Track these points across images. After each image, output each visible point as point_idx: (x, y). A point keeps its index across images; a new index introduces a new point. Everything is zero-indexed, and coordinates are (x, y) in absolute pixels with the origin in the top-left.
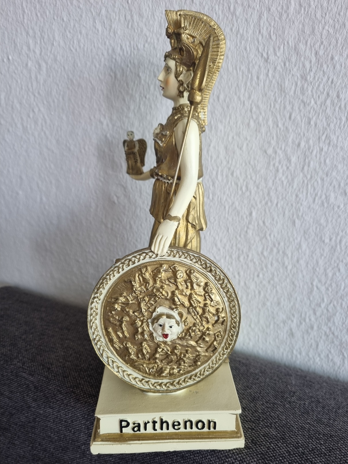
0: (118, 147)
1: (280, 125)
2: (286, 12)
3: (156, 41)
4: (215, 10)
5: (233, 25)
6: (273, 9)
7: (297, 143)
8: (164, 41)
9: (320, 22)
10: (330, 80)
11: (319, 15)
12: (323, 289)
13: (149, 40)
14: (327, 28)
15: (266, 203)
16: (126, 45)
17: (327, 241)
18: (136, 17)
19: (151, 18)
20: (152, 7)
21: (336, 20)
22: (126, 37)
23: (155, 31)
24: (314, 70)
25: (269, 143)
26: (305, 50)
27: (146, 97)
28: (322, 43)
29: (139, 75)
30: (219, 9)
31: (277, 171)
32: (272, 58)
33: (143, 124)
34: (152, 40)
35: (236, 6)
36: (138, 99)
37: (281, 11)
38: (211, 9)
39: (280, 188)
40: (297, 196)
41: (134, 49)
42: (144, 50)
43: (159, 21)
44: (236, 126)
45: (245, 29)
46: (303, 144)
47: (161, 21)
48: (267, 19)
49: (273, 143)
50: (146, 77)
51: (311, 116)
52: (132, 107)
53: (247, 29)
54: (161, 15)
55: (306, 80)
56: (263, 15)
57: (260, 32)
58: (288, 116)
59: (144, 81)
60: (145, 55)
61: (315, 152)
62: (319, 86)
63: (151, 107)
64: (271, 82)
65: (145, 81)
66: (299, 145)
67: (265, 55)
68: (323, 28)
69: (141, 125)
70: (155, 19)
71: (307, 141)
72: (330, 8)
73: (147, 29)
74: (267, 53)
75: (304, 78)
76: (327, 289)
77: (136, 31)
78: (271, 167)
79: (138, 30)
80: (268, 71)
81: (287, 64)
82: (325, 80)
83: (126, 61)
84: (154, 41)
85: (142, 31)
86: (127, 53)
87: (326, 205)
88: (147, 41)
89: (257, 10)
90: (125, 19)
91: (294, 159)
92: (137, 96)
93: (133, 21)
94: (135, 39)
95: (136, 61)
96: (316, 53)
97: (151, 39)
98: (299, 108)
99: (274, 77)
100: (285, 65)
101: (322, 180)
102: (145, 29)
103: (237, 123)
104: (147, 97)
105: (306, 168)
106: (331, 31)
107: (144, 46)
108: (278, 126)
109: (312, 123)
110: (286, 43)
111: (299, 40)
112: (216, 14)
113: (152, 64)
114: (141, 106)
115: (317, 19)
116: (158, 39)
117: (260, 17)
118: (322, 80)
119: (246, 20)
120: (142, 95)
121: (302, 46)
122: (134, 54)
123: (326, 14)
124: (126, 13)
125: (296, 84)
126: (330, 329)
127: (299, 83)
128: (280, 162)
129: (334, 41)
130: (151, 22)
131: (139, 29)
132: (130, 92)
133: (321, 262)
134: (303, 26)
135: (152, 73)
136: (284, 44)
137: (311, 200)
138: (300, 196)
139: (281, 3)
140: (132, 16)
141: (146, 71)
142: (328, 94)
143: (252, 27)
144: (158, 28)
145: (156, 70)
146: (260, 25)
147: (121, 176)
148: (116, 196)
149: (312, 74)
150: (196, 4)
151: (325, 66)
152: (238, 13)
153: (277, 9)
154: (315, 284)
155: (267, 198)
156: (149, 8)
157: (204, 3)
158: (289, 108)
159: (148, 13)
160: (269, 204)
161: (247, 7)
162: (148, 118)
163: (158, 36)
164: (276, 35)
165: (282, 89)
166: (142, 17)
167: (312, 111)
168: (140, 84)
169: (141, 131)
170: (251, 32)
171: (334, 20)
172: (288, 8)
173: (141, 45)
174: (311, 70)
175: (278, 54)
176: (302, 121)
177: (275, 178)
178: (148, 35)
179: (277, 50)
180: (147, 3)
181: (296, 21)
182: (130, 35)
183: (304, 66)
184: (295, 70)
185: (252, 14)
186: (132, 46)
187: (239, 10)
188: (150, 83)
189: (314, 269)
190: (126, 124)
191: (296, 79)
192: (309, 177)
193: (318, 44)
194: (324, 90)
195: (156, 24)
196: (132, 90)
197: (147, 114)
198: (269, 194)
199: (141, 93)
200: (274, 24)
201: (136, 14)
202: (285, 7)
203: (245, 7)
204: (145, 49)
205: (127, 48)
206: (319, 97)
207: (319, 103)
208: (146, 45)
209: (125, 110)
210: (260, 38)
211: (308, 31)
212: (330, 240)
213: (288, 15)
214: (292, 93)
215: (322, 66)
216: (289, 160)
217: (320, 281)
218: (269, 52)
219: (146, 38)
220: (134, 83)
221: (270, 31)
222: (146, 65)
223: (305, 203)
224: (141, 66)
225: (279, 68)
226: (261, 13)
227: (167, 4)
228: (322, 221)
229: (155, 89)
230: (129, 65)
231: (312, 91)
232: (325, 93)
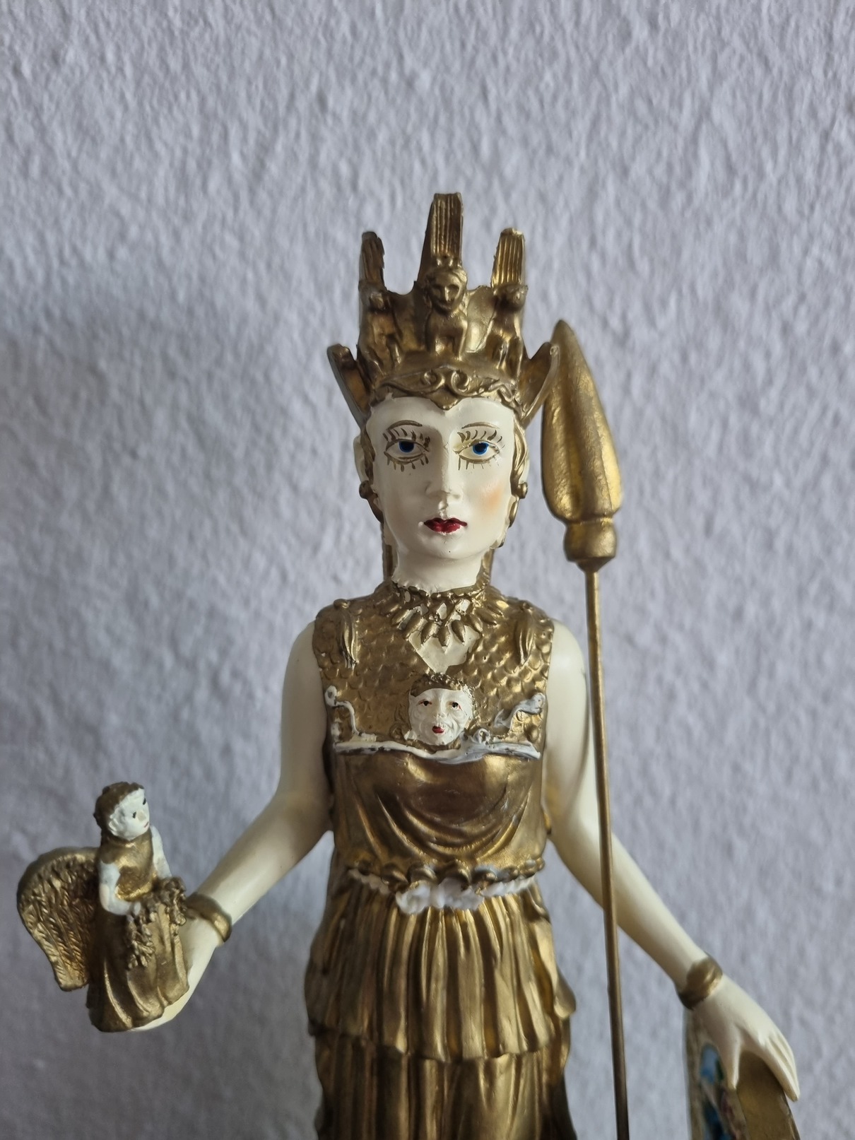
0: (14, 645)
1: (677, 552)
2: (682, 185)
3: (166, 241)
4: (420, 149)
5: (493, 210)
6: (638, 169)
7: (732, 604)
8: (203, 242)
9: (794, 231)
10: (830, 415)
11: (790, 206)
12: (818, 1021)
13: (133, 231)
14: (815, 250)
15: (638, 801)
16: (20, 245)
17: (829, 887)
18: (61, 138)
19: (138, 148)
20: (140, 104)
21: (843, 230)
22: (17, 210)
23: (160, 199)
24: (779, 381)
25: (642, 611)
26: (751, 316)
27: (134, 454)
28: (802, 298)
29: (93, 370)
30: (433, 145)
31: (671, 696)
32: (641, 334)
33: (129, 557)
34: (149, 237)
35: (501, 142)
36: (97, 462)
37: (665, 180)
38: (400, 142)
39: (681, 751)
40: (736, 768)
41: (62, 262)
42: (113, 271)
43: (177, 164)
44: (521, 558)
45: (540, 229)
46: (751, 610)
47: (184, 163)
48: (618, 203)
49: (656, 609)
50: (129, 377)
51: (773, 523)
52: (71, 492)
53: (546, 231)
54: (181, 139)
55: (755, 411)
56: (604, 186)
57: (593, 242)
58: (699, 522)
59: (121, 390)
60: (117, 291)
61: (787, 635)
62: (796, 431)
63: (160, 490)
64: (639, 413)
65: (125, 391)
66: (738, 614)
67: (615, 323)
68: (806, 252)
69: (121, 559)
70: (156, 155)
71: (765, 602)
72: (824, 191)
73: (121, 188)
74: (624, 317)
75: (748, 403)
76: (831, 1020)
77: (68, 191)
78: (651, 688)
79: (76, 190)
80: (629, 376)
81: (693, 358)
82: (814, 412)
83: (26, 310)
84: (157, 239)
85: (96, 194)
86: (30, 275)
87: (823, 785)
88: (122, 236)
89: (582, 170)
90: (10, 138)
91: (723, 658)
92: (93, 448)
93: (50, 150)
94: (66, 225)
95: (76, 314)
96: (786, 329)
97: (142, 228)
98: (736, 499)
99: (648, 396)
100: (684, 358)
101: (813, 714)
102: (111, 191)
103: (522, 546)
104: (143, 451)
105: (763, 683)
106: (830, 261)
107: (111, 255)
108: (667, 555)
109: (780, 545)
110: (685, 290)
111: (729, 283)
112: (423, 162)
113: (156, 327)
114: (115, 488)
115: (785, 219)
116: (176, 235)
117: (592, 194)
118: (805, 413)
119: (542, 197)
120: (117, 446)
121: (738, 304)
122: (64, 282)
123: (812, 207)
124: (9, 115)
125: (725, 424)
126: (839, 1124)
127: (733, 420)
128: (678, 670)
129: (837, 294)
130: (138, 164)
131: (83, 187)
132: (58, 431)
133: (812, 952)
134: (742, 237)
135: (158, 365)
136: (680, 292)
137: (778, 775)
138: (748, 767)
139: (665, 153)
140: (42, 131)
141: (127, 354)
142: (825, 460)
143: (564, 222)
144: (172, 190)
145: (173, 351)
146: (591, 221)
147: (42, 756)
148: (24, 831)
149: (774, 393)
150: (336, 117)
151: (813, 372)
152: (508, 170)
153: (650, 172)
154: (794, 1012)
155: (638, 784)
156: (126, 108)
157: (372, 117)
158: (703, 497)
159: (123, 126)
160: (648, 801)
161: (541, 152)
162: (153, 531)
163: (177, 221)
164: (651, 261)
165: (678, 439)
166: (94, 140)
167: (776, 508)
168: (103, 402)
169: (124, 583)
170: (560, 240)
171: (838, 231)
172: (689, 173)
173: (95, 248)
174: (769, 381)
175: (662, 323)
176: (745, 539)
177: (666, 718)
178: (125, 209)
179: (656, 307)
180: (112, 83)
181: (716, 219)
182: (39, 205)
183: (747, 367)
184: (719, 377)
185: (561, 178)
186: (53, 252)
187: (513, 161)
188: (149, 399)
189: (793, 974)
190: (47, 558)
191: (722, 405)
192: (771, 707)
193: (790, 301)
194: (812, 444)
195: (161, 173)
196: (67, 425)
197: (143, 517)
198: (645, 772)
199: (108, 436)
200: (644, 222)
201: (62, 124)
202: (678, 170)
203: (535, 152)
204: (119, 268)
205: (25, 259)
206: (796, 466)
207: (798, 482)
208: (122, 253)
209: (39, 502)
210: (596, 264)
211: (756, 254)
212: (839, 882)
213: (690, 198)
214: (711, 451)
215: (803, 370)
216: (710, 663)
217: (809, 1003)
218: (630, 316)
219: (116, 224)
220: (75, 397)
221: (630, 246)
222: (126, 331)
223: (762, 788)
224: (102, 334)
225: (665, 368)
226: (596, 176)
227: (211, 101)
228: (816, 834)
229: (175, 426)
230: (45, 326)
231: (775, 448)
232: (816, 453)
